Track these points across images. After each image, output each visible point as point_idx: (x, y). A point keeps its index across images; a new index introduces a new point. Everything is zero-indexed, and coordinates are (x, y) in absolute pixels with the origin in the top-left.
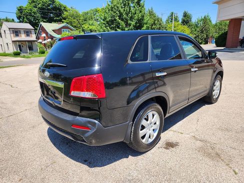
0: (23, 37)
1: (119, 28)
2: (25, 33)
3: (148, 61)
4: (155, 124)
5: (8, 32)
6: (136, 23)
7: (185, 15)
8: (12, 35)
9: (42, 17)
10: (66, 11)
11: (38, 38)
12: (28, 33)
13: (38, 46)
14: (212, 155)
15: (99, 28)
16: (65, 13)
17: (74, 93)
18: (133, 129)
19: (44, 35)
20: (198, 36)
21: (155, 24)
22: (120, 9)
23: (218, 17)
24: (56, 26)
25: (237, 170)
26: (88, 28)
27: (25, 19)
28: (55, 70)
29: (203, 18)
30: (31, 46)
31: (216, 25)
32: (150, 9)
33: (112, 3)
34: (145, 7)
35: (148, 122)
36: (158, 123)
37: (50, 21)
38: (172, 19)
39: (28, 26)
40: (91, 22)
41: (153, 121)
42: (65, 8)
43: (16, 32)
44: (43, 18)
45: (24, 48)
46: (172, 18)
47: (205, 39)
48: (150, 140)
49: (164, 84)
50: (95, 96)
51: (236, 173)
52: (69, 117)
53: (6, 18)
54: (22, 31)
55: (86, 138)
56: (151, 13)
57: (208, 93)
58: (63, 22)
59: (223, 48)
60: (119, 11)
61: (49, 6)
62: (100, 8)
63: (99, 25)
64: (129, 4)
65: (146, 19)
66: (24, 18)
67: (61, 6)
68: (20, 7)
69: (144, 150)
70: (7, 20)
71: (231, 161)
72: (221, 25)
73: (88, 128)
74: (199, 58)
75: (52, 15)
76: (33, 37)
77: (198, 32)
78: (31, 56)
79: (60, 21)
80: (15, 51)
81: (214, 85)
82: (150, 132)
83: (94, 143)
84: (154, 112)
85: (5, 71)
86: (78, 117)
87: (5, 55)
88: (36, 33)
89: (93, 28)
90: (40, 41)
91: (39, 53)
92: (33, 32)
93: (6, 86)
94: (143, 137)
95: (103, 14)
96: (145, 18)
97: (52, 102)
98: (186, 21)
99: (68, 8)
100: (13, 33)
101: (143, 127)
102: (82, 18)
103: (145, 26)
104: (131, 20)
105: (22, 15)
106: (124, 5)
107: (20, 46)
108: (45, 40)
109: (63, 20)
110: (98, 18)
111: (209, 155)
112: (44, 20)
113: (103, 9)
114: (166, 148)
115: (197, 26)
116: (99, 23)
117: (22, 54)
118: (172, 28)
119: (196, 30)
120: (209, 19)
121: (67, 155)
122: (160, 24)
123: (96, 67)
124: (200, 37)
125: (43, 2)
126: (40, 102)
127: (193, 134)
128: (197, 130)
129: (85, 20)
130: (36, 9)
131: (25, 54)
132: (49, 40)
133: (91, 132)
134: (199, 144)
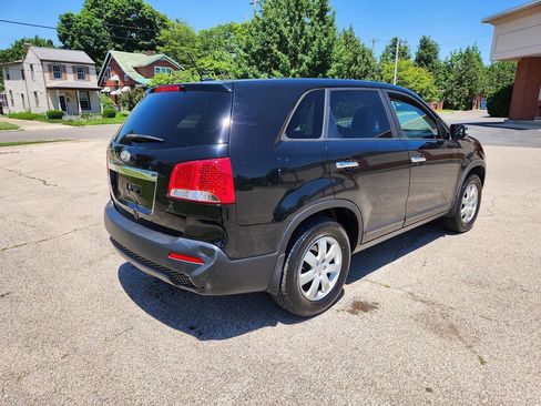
0: (70, 80)
1: (276, 68)
2: (74, 72)
3: (322, 139)
4: (332, 262)
5: (38, 68)
6: (314, 59)
7: (425, 44)
8: (47, 75)
9: (113, 39)
10: (165, 27)
11: (102, 83)
12: (81, 71)
13: (102, 102)
14: (442, 328)
15: (234, 66)
16: (163, 31)
17: (175, 193)
18: (286, 269)
19: (115, 78)
20: (451, 92)
21: (355, 61)
22: (282, 27)
23: (494, 51)
24: (142, 59)
25: (485, 357)
26: (212, 65)
27: (76, 42)
28: (141, 149)
29: (464, 52)
30: (85, 100)
31: (492, 69)
32: (347, 29)
33: (264, 14)
34: (337, 24)
35: (318, 258)
36: (338, 261)
37: (130, 47)
38: (394, 53)
39: (82, 57)
40: (217, 53)
41: (327, 256)
42: (163, 20)
43: (56, 69)
44: (116, 40)
45: (71, 105)
46: (395, 50)
47: (467, 99)
48: (321, 295)
49: (356, 187)
50: (214, 198)
51: (483, 363)
52: (163, 239)
53: (37, 37)
54: (69, 68)
55: (195, 278)
56: (349, 40)
57: (451, 211)
58: (157, 52)
59: (502, 120)
60: (280, 33)
61: (128, 15)
62: (238, 23)
63: (235, 60)
64: (300, 17)
65: (337, 51)
66: (73, 39)
67: (154, 17)
68: (67, 16)
69: (308, 313)
70: (38, 43)
71: (477, 340)
72: (503, 69)
73: (199, 259)
74: (432, 137)
75: (134, 35)
76: (92, 82)
77: (452, 82)
78: (84, 120)
79: (151, 49)
80: (52, 109)
81: (462, 193)
82: (321, 277)
83: (209, 290)
84: (331, 240)
85: (31, 152)
86: (181, 239)
87: (30, 117)
88: (98, 73)
89: (222, 65)
90: (107, 89)
91: (103, 116)
92: (92, 69)
93: (34, 182)
94: (307, 287)
95: (244, 38)
96: (335, 49)
97: (131, 211)
98: (426, 57)
99: (171, 20)
100: (50, 71)
101: (307, 267)
102: (198, 44)
103: (334, 65)
104: (304, 52)
105: (71, 34)
106: (291, 19)
107: (62, 99)
108: (117, 88)
109: (158, 47)
110: (233, 45)
111: (436, 329)
112: (118, 46)
113: (245, 26)
114: (352, 312)
115: (449, 68)
116: (234, 55)
117: (67, 118)
118: (394, 72)
119: (447, 78)
120: (478, 56)
121: (156, 317)
122: (368, 63)
123: (220, 146)
124: (455, 94)
125: (116, 6)
126: (107, 210)
127: (409, 289)
128: (419, 282)
129: (205, 49)
130: (100, 21)
131: (74, 118)
132: (126, 89)
133: (204, 267)
134: (419, 307)
